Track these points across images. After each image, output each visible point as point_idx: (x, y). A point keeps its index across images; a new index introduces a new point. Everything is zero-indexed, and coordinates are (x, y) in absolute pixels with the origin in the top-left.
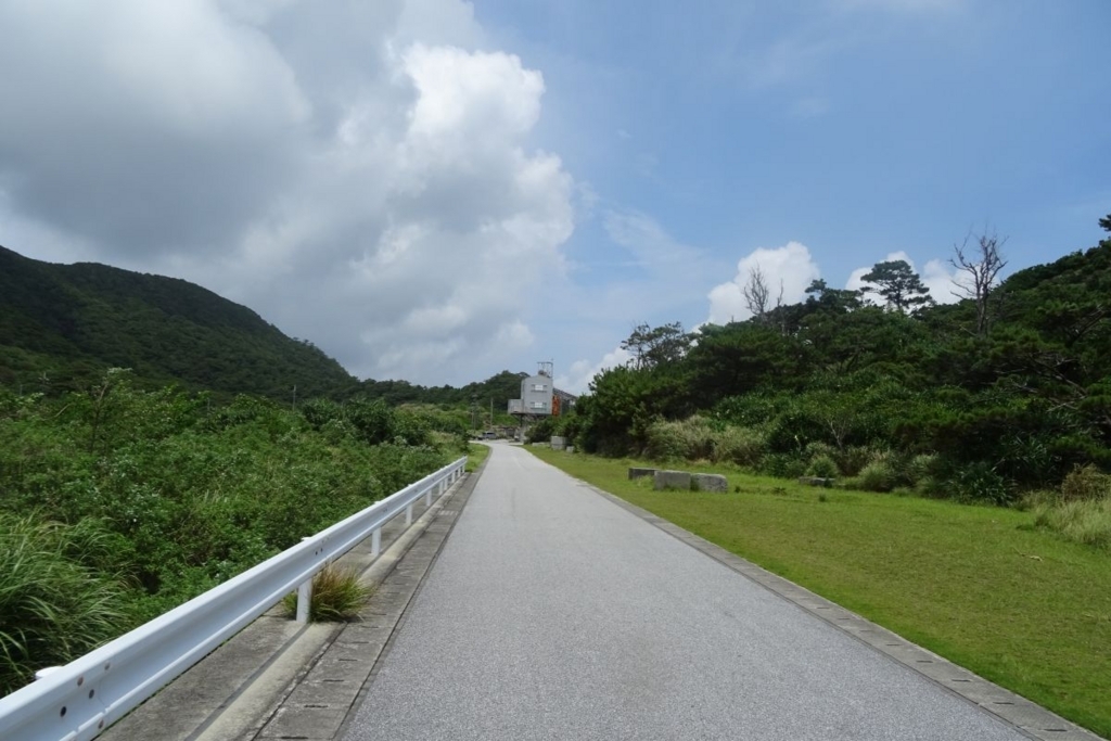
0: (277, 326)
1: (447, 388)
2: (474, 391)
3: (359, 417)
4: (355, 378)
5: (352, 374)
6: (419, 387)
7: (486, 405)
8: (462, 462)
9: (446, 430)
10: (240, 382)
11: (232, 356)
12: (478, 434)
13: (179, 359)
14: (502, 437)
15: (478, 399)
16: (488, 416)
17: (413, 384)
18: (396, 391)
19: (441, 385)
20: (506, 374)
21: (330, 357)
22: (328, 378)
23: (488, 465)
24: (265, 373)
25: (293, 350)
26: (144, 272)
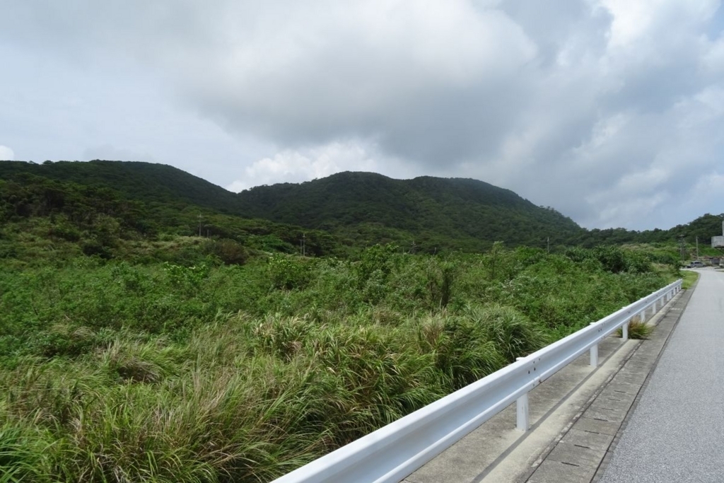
0: (529, 200)
1: (657, 230)
2: (680, 231)
3: (602, 257)
4: (584, 229)
5: (582, 226)
6: (634, 232)
7: (692, 241)
8: (679, 282)
9: (660, 262)
10: (510, 238)
11: (503, 222)
12: (687, 263)
13: (473, 227)
14: (708, 265)
15: (684, 237)
16: (695, 250)
17: (629, 229)
18: (615, 236)
19: (652, 229)
20: (707, 216)
21: (566, 216)
22: (565, 230)
23: (699, 285)
24: (525, 230)
25: (541, 214)
26: (449, 178)
